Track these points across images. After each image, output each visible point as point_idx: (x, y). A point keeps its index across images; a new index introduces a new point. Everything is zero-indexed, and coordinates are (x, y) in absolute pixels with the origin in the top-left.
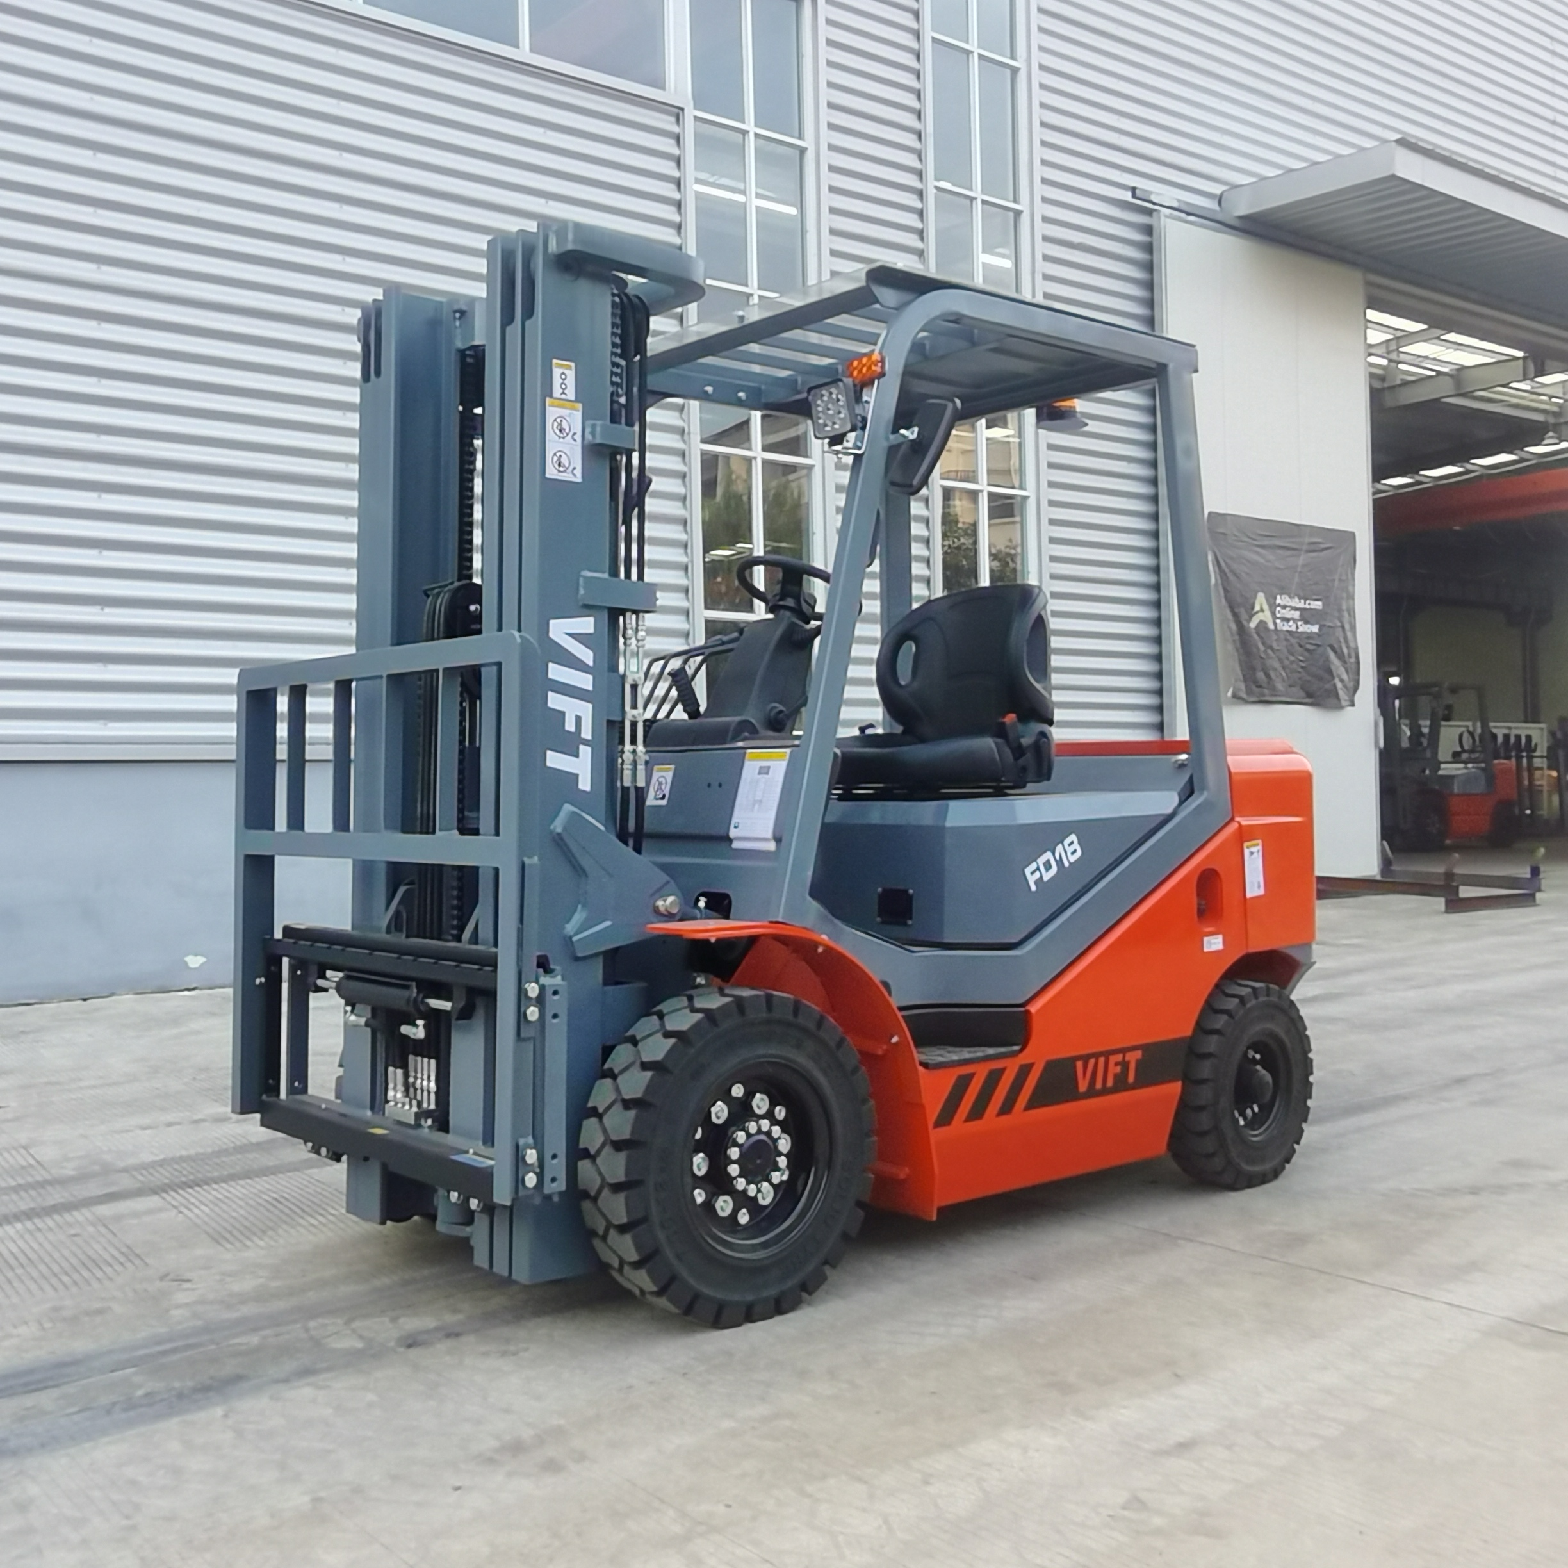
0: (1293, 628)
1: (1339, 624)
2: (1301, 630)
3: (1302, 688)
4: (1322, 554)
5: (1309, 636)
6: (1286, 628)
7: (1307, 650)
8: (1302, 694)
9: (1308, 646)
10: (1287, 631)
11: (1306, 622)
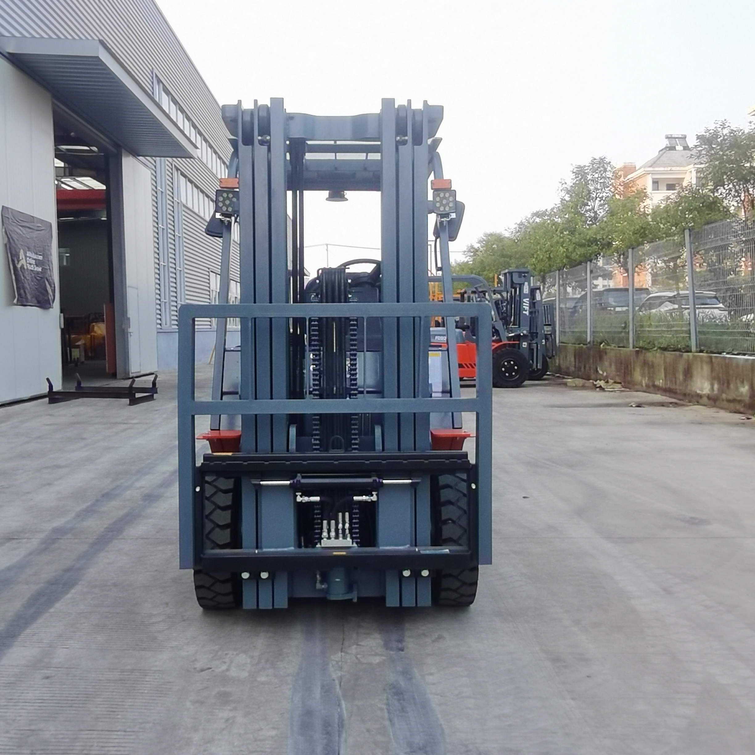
0: (32, 269)
1: (48, 268)
2: (35, 270)
3: (36, 299)
4: (42, 232)
5: (38, 273)
6: (30, 268)
7: (37, 279)
8: (36, 301)
9: (38, 278)
10: (31, 270)
11: (37, 266)
